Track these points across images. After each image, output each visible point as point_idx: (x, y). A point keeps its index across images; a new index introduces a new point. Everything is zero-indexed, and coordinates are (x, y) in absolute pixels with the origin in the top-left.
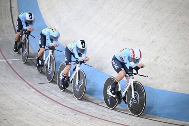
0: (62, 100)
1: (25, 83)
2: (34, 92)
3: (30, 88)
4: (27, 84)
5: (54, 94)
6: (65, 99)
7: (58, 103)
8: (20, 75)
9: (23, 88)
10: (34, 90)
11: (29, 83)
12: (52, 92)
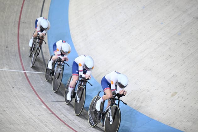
0: (70, 121)
1: (38, 98)
2: (45, 109)
3: (41, 104)
4: (39, 100)
5: (64, 115)
6: (74, 122)
7: (66, 124)
8: (35, 89)
9: (34, 103)
10: (45, 107)
11: (42, 99)
12: (62, 112)
